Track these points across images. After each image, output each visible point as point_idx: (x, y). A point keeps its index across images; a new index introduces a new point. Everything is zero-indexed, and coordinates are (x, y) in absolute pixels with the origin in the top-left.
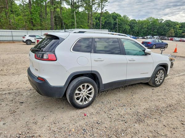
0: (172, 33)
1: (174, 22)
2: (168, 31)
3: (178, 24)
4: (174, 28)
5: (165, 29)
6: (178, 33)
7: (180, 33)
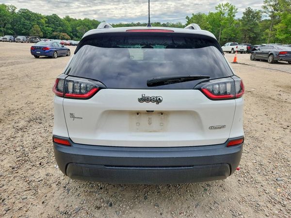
0: (37, 32)
1: (36, 14)
2: (31, 28)
3: (42, 18)
4: (38, 24)
5: (24, 24)
6: (47, 32)
7: (49, 32)
